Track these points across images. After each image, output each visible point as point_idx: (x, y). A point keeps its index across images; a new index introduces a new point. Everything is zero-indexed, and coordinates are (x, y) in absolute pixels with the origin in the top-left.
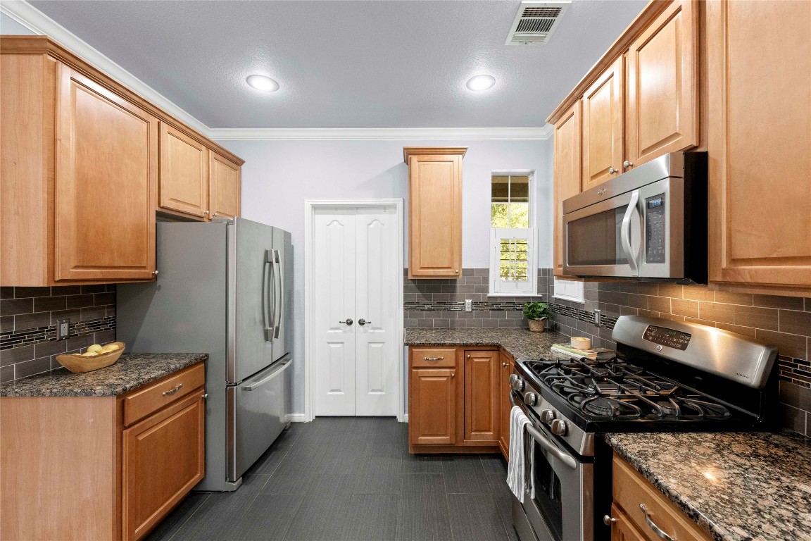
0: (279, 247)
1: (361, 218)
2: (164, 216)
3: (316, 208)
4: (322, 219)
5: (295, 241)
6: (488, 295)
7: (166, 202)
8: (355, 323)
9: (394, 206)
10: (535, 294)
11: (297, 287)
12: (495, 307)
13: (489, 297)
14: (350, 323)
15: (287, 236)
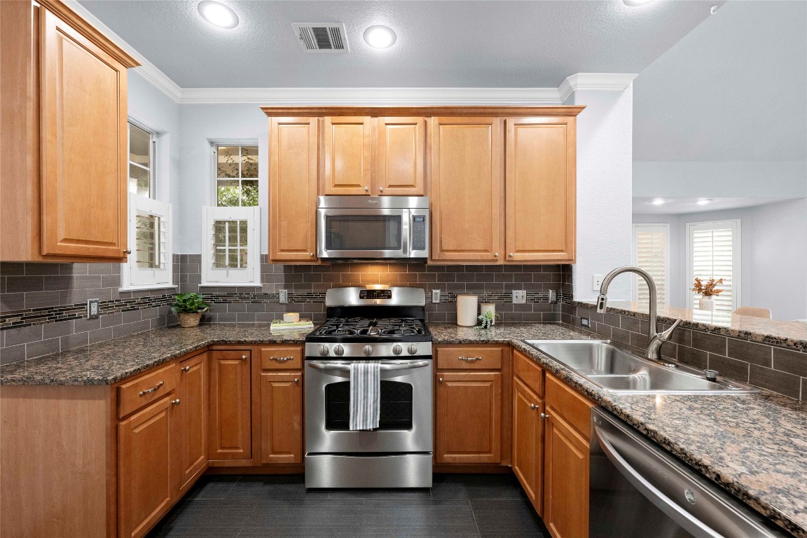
6: (120, 289)
10: (170, 285)
12: (129, 306)
13: (122, 293)
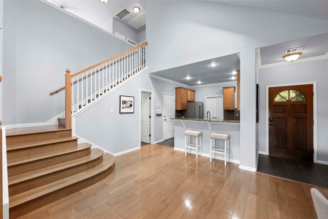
0: (201, 105)
1: (216, 99)
2: (188, 102)
3: (207, 98)
4: (208, 99)
5: (204, 104)
7: (188, 100)
8: (215, 118)
9: (222, 97)
11: (204, 111)
14: (213, 118)
15: (202, 103)
